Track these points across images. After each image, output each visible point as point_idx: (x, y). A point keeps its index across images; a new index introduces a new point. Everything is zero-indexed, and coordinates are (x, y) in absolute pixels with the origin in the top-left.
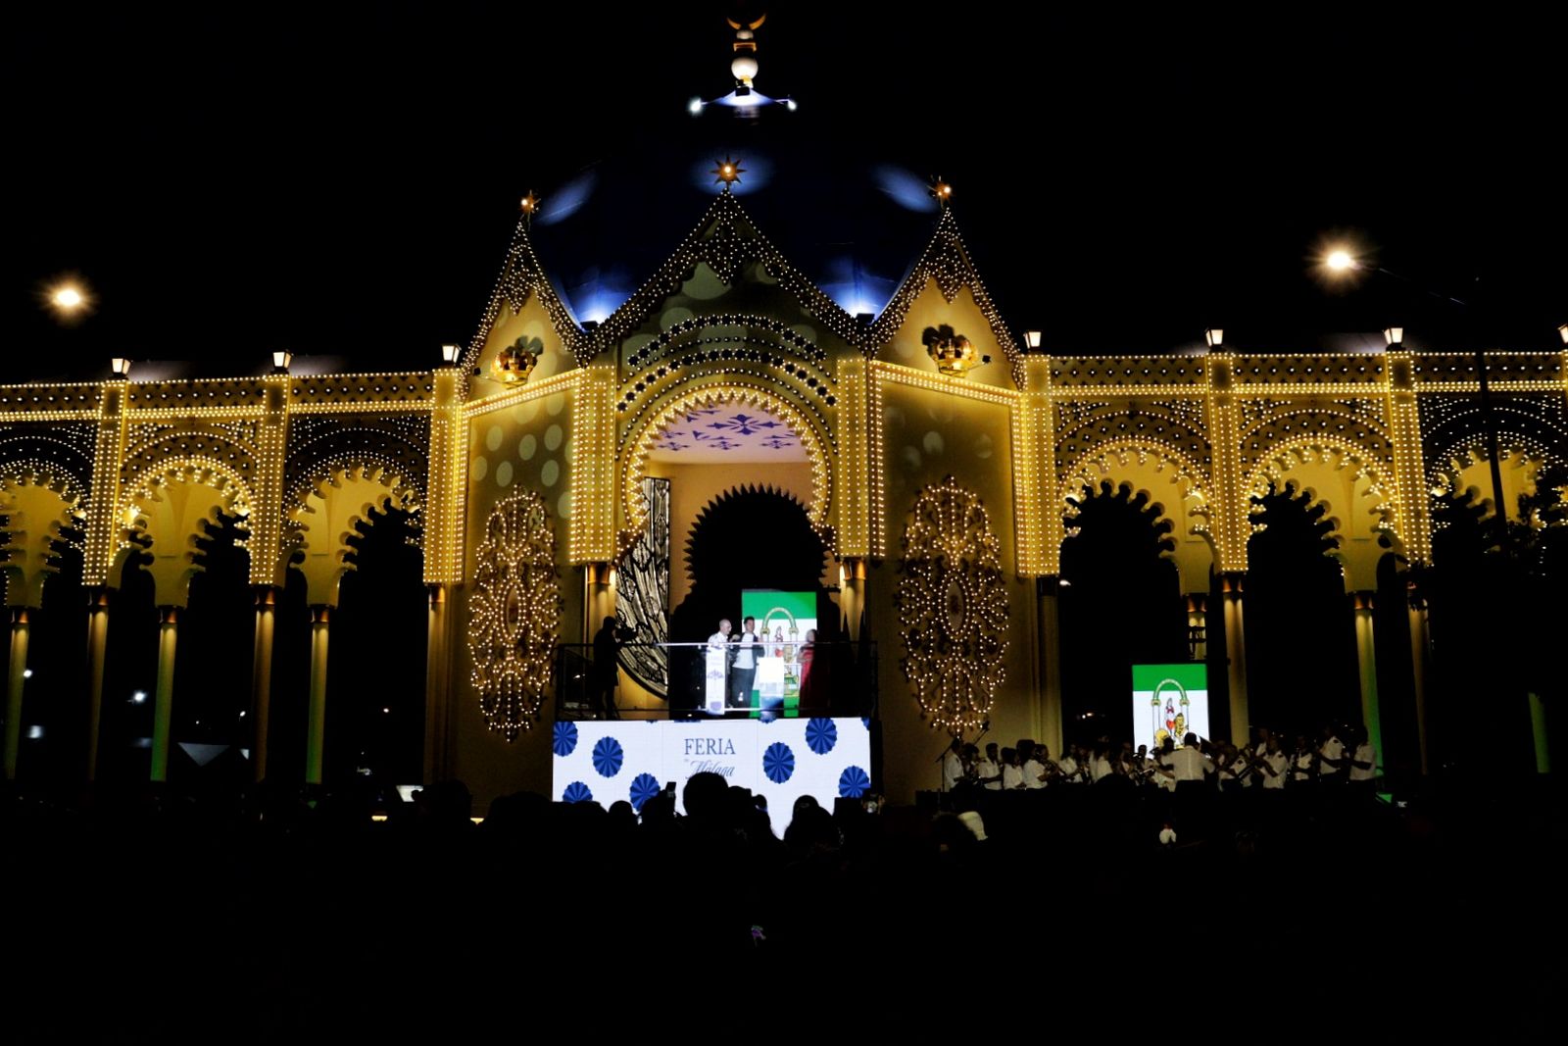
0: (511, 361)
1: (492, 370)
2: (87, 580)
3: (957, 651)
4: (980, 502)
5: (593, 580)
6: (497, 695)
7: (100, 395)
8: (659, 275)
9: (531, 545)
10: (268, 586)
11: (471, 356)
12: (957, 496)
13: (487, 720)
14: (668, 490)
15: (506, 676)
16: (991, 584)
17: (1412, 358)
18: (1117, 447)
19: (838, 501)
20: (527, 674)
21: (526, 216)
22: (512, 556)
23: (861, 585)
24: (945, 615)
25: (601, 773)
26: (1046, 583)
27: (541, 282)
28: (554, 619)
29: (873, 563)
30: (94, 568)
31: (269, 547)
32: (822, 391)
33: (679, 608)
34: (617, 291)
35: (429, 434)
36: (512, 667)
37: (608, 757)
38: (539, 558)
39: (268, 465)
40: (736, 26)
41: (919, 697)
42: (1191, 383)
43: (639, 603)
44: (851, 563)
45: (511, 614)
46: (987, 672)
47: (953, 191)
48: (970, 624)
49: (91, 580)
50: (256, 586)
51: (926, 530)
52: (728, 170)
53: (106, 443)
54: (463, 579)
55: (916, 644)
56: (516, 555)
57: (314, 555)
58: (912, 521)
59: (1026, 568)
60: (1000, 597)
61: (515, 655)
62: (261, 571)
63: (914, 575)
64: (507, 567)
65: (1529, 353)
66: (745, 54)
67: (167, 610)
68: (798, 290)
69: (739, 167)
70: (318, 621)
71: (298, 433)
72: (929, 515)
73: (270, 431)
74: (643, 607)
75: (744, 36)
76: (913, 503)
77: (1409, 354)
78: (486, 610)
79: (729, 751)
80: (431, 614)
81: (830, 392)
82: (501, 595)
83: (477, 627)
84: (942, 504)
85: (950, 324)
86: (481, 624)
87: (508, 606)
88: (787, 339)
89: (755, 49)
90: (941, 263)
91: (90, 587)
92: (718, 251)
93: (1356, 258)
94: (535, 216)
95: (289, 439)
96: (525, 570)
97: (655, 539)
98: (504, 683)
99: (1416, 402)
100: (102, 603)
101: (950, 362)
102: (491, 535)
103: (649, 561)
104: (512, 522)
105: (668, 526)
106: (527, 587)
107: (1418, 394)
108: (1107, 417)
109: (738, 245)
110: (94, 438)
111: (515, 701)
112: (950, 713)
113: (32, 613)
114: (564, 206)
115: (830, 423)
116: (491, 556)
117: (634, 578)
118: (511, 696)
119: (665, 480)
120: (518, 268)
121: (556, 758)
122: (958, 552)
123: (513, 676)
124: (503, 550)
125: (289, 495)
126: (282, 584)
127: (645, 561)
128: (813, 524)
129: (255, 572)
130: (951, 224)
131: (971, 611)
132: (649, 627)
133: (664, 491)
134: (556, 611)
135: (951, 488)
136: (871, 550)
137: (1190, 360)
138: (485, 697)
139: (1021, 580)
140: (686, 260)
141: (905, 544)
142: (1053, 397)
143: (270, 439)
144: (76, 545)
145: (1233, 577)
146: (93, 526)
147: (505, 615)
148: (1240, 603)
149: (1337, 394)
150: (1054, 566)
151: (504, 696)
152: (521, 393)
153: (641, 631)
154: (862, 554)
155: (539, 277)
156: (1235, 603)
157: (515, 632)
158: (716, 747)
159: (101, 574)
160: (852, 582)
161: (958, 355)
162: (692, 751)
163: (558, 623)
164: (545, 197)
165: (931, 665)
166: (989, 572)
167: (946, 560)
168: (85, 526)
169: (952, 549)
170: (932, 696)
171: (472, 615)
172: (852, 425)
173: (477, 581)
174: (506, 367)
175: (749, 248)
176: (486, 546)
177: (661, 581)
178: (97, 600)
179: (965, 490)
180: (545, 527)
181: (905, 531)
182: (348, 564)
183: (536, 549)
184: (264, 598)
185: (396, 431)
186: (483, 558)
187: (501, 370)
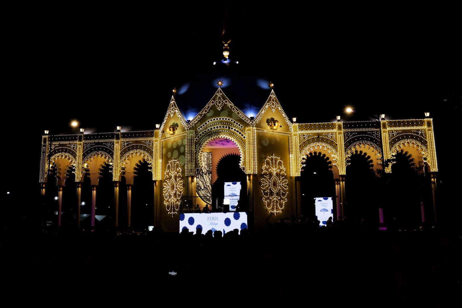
0: (171, 129)
1: (167, 131)
2: (76, 180)
3: (275, 195)
4: (281, 159)
5: (191, 180)
6: (170, 206)
7: (78, 137)
8: (205, 109)
9: (177, 171)
10: (117, 181)
11: (162, 127)
12: (275, 158)
13: (168, 212)
14: (211, 155)
15: (172, 202)
16: (283, 179)
17: (387, 122)
18: (314, 145)
19: (246, 161)
20: (176, 201)
21: (174, 94)
22: (173, 174)
23: (252, 180)
24: (272, 186)
25: (190, 224)
26: (297, 178)
27: (178, 110)
28: (182, 189)
29: (254, 175)
30: (78, 178)
31: (117, 172)
32: (242, 135)
33: (214, 183)
34: (195, 112)
35: (153, 145)
36: (173, 200)
37: (191, 221)
38: (179, 175)
39: (116, 153)
40: (224, 43)
41: (266, 206)
42: (332, 129)
43: (204, 182)
44: (249, 175)
45: (173, 187)
46: (283, 199)
47: (274, 85)
48: (278, 188)
49: (77, 180)
50: (114, 181)
51: (267, 167)
52: (220, 83)
53: (79, 148)
54: (162, 179)
55: (265, 194)
56: (174, 174)
57: (128, 173)
58: (264, 164)
59: (292, 175)
60: (286, 182)
61: (174, 197)
62: (115, 178)
63: (264, 177)
64: (171, 177)
65: (416, 120)
66: (226, 50)
67: (94, 186)
68: (236, 112)
69: (223, 82)
70: (129, 188)
71: (123, 145)
72: (268, 163)
73: (117, 145)
74: (205, 183)
75: (226, 45)
76: (264, 161)
77: (386, 121)
78: (167, 186)
79: (217, 220)
80: (155, 187)
81: (244, 135)
82: (170, 183)
83: (165, 190)
84: (271, 161)
85: (273, 117)
86: (166, 189)
87: (172, 186)
88: (234, 123)
89: (228, 48)
90: (271, 103)
91: (77, 182)
92: (218, 103)
93: (353, 110)
94: (176, 93)
95: (121, 147)
96: (176, 177)
97: (208, 167)
98: (171, 203)
99: (388, 133)
100: (80, 186)
101: (273, 127)
102: (168, 169)
103: (207, 172)
104: (172, 166)
105: (211, 164)
106: (176, 181)
107: (389, 130)
108: (312, 138)
109: (222, 101)
110: (77, 147)
111: (174, 208)
112: (273, 209)
113: (63, 187)
114: (183, 90)
115: (244, 143)
116: (168, 174)
117: (203, 176)
118: (173, 206)
119: (210, 152)
120: (172, 107)
121: (180, 221)
122: (275, 172)
123: (173, 202)
124: (170, 173)
125: (121, 160)
126: (121, 181)
127: (206, 172)
128: (240, 166)
129: (114, 178)
130: (273, 93)
131: (279, 185)
132: (207, 188)
133: (210, 155)
134: (183, 187)
135: (273, 156)
136: (254, 172)
137: (332, 124)
138: (167, 206)
139: (291, 178)
140: (210, 105)
141: (262, 170)
142: (299, 134)
143: (117, 147)
144: (74, 172)
145: (342, 176)
146: (77, 168)
147: (171, 188)
148: (344, 182)
149: (368, 131)
150: (299, 174)
151: (171, 206)
152: (174, 136)
153: (205, 189)
154: (251, 173)
155: (177, 109)
156: (343, 182)
157: (174, 192)
158: (214, 219)
159: (79, 179)
160: (249, 180)
161: (275, 125)
162: (209, 220)
163: (183, 190)
164: (178, 89)
165: (268, 198)
166: (283, 176)
167: (272, 173)
168: (75, 168)
169: (274, 171)
170: (269, 205)
171: (164, 188)
172: (249, 143)
173: (165, 180)
174: (170, 130)
175: (225, 102)
176: (167, 172)
177: (210, 177)
178: (79, 185)
179: (277, 157)
180: (180, 167)
181: (262, 167)
182: (135, 175)
183: (178, 173)
184: (116, 184)
185: (146, 145)
186: (166, 174)
187: (169, 131)
